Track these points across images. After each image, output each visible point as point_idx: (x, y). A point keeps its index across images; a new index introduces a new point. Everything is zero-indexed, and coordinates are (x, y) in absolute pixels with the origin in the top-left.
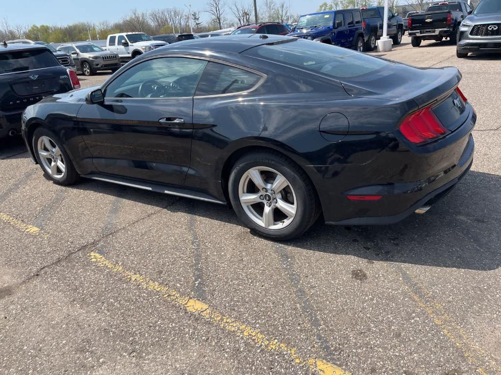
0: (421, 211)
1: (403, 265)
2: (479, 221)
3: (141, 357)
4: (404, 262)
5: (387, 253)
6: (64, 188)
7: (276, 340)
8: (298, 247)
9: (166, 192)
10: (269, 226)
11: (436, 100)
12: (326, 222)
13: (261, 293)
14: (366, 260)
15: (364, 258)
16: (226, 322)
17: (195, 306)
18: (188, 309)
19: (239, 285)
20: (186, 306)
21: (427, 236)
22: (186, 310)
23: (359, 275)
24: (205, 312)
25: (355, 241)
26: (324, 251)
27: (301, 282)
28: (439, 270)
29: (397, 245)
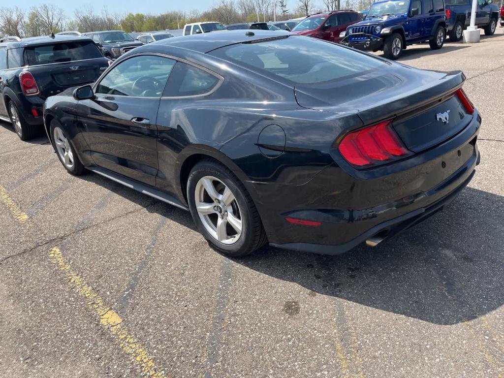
0: (372, 243)
1: (346, 303)
2: (466, 258)
3: (32, 365)
4: (349, 299)
5: (337, 285)
6: (73, 177)
7: (163, 372)
8: (247, 266)
9: (144, 192)
10: (221, 240)
11: (395, 115)
12: (270, 244)
13: (180, 314)
14: (309, 291)
15: (308, 289)
16: (128, 342)
17: (111, 319)
18: (101, 320)
19: (164, 301)
20: (102, 317)
21: (393, 270)
22: (99, 322)
23: (291, 308)
24: (115, 327)
25: (310, 266)
26: (271, 275)
27: (227, 307)
28: (384, 315)
29: (352, 277)
